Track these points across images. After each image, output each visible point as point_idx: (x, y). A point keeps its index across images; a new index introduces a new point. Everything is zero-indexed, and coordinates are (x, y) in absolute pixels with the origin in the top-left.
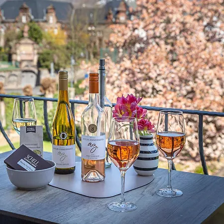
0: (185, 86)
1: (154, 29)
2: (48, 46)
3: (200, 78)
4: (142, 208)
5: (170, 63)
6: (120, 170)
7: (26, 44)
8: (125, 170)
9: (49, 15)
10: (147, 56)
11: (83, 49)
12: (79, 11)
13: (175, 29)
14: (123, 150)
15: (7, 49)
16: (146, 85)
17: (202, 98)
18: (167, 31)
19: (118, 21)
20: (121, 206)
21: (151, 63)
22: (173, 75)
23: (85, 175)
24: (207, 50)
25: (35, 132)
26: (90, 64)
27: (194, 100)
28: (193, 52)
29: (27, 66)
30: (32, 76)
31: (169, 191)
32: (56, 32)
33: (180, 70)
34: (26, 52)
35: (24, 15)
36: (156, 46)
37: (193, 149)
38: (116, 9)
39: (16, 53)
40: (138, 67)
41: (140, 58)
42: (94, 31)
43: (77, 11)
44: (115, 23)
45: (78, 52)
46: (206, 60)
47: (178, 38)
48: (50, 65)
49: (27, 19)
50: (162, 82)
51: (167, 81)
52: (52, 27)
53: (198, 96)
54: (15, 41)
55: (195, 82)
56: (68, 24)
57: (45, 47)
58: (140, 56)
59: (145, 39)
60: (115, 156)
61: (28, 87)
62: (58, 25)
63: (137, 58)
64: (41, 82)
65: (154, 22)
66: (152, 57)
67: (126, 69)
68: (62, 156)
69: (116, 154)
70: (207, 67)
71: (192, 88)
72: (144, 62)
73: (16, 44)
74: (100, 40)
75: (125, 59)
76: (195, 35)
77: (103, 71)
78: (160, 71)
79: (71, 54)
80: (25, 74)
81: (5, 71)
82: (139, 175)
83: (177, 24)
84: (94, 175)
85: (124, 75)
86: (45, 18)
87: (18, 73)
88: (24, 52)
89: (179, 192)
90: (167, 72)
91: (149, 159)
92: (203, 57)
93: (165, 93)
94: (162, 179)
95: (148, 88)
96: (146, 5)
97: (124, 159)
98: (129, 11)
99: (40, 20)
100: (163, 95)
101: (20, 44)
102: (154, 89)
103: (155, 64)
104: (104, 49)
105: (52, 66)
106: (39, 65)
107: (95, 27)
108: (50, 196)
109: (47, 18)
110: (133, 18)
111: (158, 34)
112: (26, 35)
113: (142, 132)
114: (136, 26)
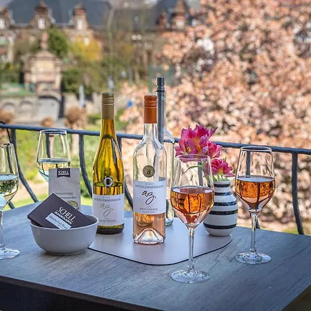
0: (268, 119)
1: (224, 40)
2: (75, 62)
3: (289, 107)
4: (216, 278)
5: (247, 86)
6: (188, 227)
7: (45, 58)
8: (195, 227)
9: (76, 17)
10: (215, 76)
11: (125, 67)
12: (119, 13)
13: (254, 39)
14: (192, 199)
15: (18, 66)
16: (214, 117)
17: (291, 136)
18: (243, 42)
19: (174, 27)
20: (188, 275)
21: (221, 86)
22: (251, 104)
23: (138, 235)
24: (298, 70)
25: (69, 176)
26: (134, 87)
27: (280, 137)
28: (280, 72)
29: (46, 90)
30: (53, 105)
31: (252, 255)
32: (87, 42)
33: (261, 96)
34: (44, 69)
35: (41, 17)
36: (228, 63)
37: (278, 207)
38: (171, 10)
39: (29, 72)
40: (202, 92)
41: (206, 79)
42: (140, 41)
43: (116, 12)
44: (171, 30)
45: (118, 70)
46: (297, 84)
47: (258, 51)
48: (78, 89)
49: (45, 24)
50: (236, 113)
51: (243, 112)
52: (81, 35)
53: (286, 133)
54: (28, 55)
55: (282, 114)
56: (104, 30)
57: (71, 63)
58: (206, 77)
59: (212, 52)
60: (181, 207)
61: (47, 120)
62: (90, 33)
63: (200, 79)
64: (66, 112)
65: (225, 28)
66: (223, 79)
67: (185, 95)
68: (106, 209)
69: (182, 204)
70: (299, 93)
71: (278, 122)
72: (211, 85)
73: (30, 58)
74: (149, 53)
75: (183, 81)
76: (282, 48)
77: (162, 94)
78: (233, 97)
79: (109, 72)
80: (43, 101)
81: (16, 96)
82: (211, 235)
83: (257, 32)
84: (150, 235)
85: (182, 103)
86: (71, 22)
87: (33, 100)
88: (41, 70)
89: (266, 257)
90: (243, 99)
91: (225, 213)
92: (293, 78)
93: (240, 128)
94: (243, 240)
95: (217, 122)
96: (213, 5)
97: (194, 210)
98: (189, 13)
99: (64, 24)
100: (237, 132)
101: (35, 58)
102: (224, 122)
103: (226, 88)
104: (154, 66)
105: (81, 90)
106: (63, 89)
107: (142, 35)
108: (91, 263)
109: (74, 22)
110: (194, 22)
111: (230, 46)
112: (44, 46)
113: (216, 177)
114: (199, 35)
